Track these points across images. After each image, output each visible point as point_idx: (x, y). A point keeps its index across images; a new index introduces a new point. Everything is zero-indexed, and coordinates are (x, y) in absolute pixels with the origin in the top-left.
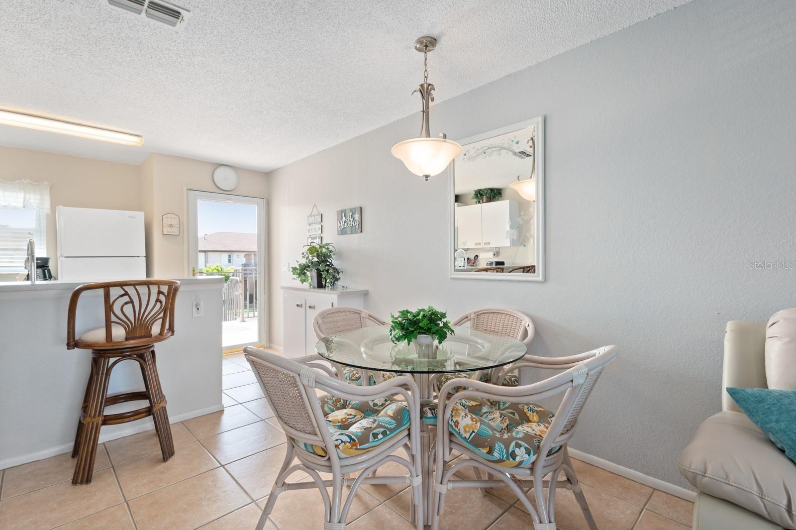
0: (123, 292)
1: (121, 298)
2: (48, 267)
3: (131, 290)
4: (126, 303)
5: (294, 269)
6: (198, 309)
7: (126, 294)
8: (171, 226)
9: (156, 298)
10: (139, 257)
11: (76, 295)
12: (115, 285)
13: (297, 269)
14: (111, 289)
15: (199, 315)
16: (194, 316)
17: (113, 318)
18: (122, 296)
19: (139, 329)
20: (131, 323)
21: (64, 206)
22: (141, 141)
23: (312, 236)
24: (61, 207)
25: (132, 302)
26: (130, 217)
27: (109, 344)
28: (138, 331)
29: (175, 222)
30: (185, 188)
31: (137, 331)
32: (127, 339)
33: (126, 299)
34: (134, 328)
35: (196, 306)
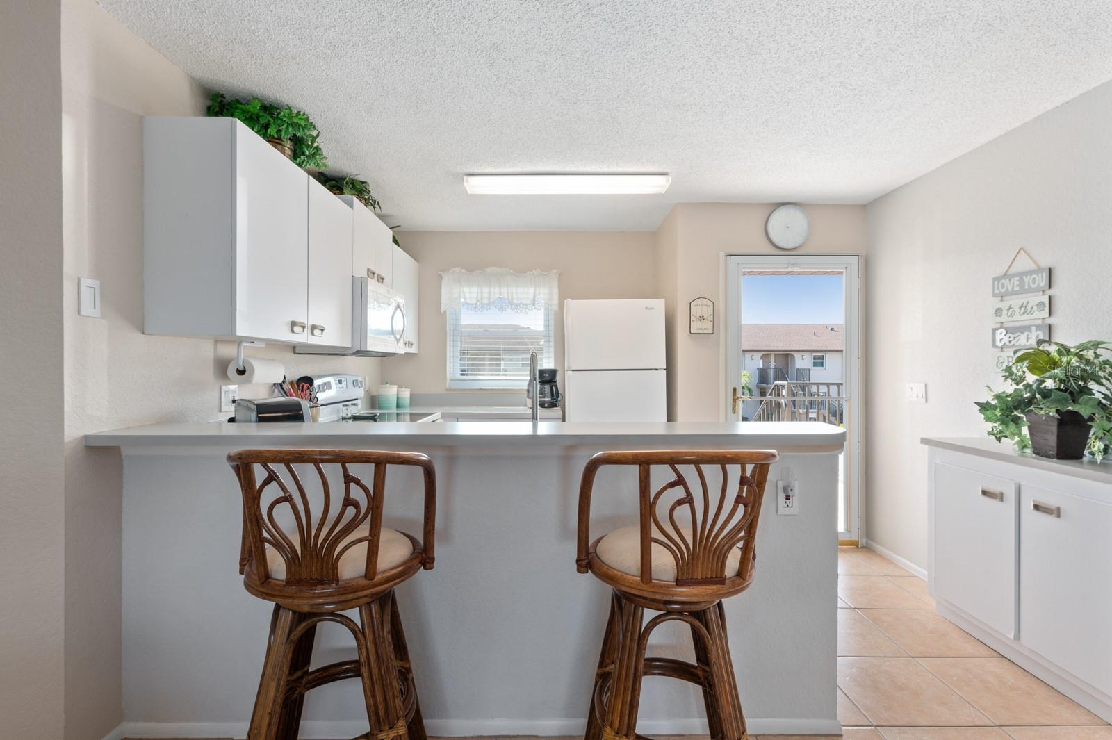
0: (674, 477)
1: (669, 490)
2: (555, 382)
3: (688, 472)
4: (680, 502)
5: (984, 407)
6: (788, 498)
7: (680, 481)
8: (702, 318)
9: (736, 493)
10: (657, 370)
11: (591, 468)
12: (660, 459)
13: (995, 407)
14: (653, 468)
15: (788, 511)
16: (779, 512)
17: (655, 533)
18: (672, 485)
19: (703, 563)
20: (687, 547)
21: (573, 299)
22: (667, 181)
23: (1006, 325)
24: (569, 300)
25: (689, 499)
26: (646, 308)
27: (646, 587)
28: (700, 565)
29: (707, 312)
30: (722, 254)
31: (698, 567)
32: (679, 582)
33: (679, 492)
34: (693, 558)
35: (785, 489)
